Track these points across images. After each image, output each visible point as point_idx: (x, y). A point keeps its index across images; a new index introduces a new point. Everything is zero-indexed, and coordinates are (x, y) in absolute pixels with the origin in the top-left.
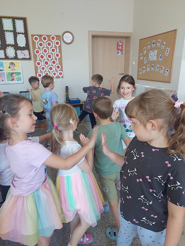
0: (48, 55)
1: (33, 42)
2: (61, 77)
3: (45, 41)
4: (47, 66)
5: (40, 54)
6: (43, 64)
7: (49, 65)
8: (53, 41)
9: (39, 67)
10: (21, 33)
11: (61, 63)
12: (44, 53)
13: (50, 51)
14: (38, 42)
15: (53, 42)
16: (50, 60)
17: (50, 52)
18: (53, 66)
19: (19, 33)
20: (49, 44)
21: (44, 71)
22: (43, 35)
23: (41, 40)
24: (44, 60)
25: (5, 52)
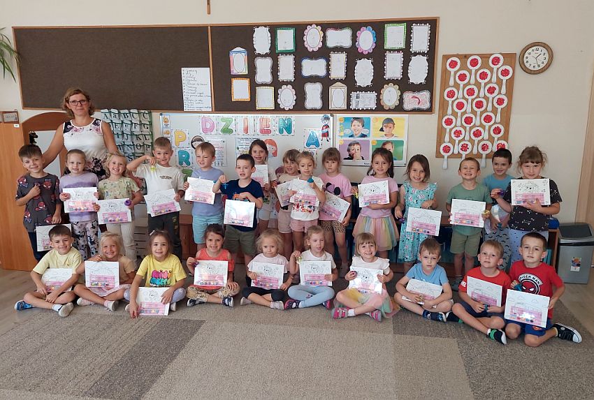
0: (475, 101)
1: (445, 72)
3: (474, 69)
4: (468, 129)
5: (457, 98)
6: (458, 122)
7: (475, 126)
9: (448, 130)
10: (419, 53)
11: (506, 121)
12: (466, 96)
13: (484, 92)
14: (455, 73)
15: (495, 70)
16: (479, 113)
17: (482, 94)
18: (484, 127)
19: (415, 54)
20: (483, 76)
21: (460, 138)
22: (471, 55)
23: (464, 67)
24: (463, 114)
25: (378, 96)
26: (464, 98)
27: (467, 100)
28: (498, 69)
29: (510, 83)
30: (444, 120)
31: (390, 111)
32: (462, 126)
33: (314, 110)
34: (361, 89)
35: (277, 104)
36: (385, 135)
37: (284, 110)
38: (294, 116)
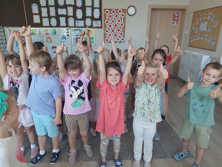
0: (114, 24)
1: (105, 15)
2: (123, 42)
3: (113, 14)
4: (113, 33)
5: (109, 23)
6: (110, 31)
7: (115, 33)
9: (107, 34)
10: (97, 8)
11: (124, 31)
12: (112, 23)
14: (108, 15)
15: (120, 14)
16: (116, 29)
17: (116, 22)
18: (117, 33)
19: (95, 8)
20: (116, 16)
22: (113, 9)
23: (110, 13)
24: (111, 29)
25: (85, 22)
26: (111, 23)
27: (112, 24)
28: (121, 14)
29: (125, 18)
30: (105, 31)
31: (89, 27)
32: (111, 32)
33: (63, 27)
34: (79, 19)
35: (50, 24)
37: (53, 26)
38: (56, 29)
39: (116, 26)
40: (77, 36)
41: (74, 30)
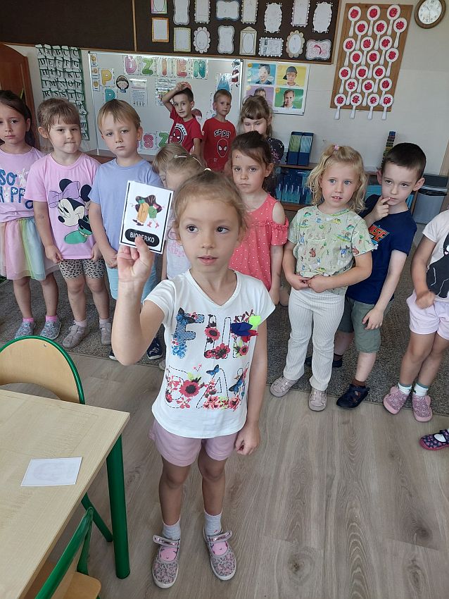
0: (370, 54)
1: (346, 21)
2: (385, 109)
3: (372, 20)
4: (361, 81)
5: (354, 50)
6: (353, 73)
7: (367, 78)
8: (392, 19)
9: (343, 82)
10: (325, 1)
11: (394, 76)
12: (363, 48)
13: (378, 44)
14: (356, 23)
15: (391, 22)
16: (372, 66)
17: (376, 47)
18: (374, 80)
20: (380, 28)
21: (353, 90)
22: (372, 5)
23: (364, 17)
24: (358, 66)
25: (284, 44)
26: (360, 50)
27: (363, 52)
28: (394, 21)
29: (403, 37)
30: (340, 72)
31: (294, 59)
32: (356, 78)
33: (226, 55)
34: (270, 35)
35: (193, 47)
36: (288, 83)
37: (198, 53)
38: (207, 60)
39: (373, 57)
40: (258, 83)
41: (254, 66)
